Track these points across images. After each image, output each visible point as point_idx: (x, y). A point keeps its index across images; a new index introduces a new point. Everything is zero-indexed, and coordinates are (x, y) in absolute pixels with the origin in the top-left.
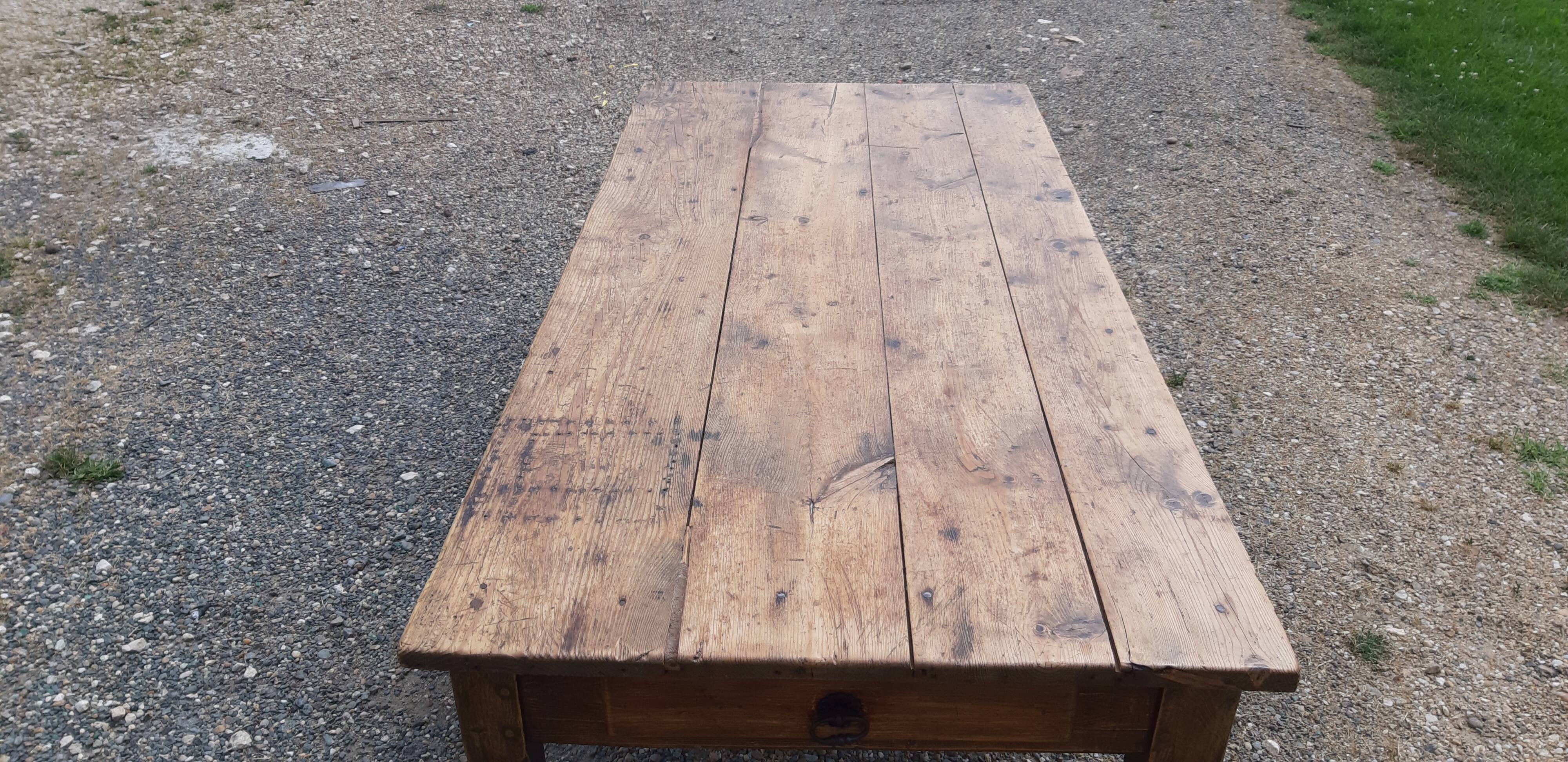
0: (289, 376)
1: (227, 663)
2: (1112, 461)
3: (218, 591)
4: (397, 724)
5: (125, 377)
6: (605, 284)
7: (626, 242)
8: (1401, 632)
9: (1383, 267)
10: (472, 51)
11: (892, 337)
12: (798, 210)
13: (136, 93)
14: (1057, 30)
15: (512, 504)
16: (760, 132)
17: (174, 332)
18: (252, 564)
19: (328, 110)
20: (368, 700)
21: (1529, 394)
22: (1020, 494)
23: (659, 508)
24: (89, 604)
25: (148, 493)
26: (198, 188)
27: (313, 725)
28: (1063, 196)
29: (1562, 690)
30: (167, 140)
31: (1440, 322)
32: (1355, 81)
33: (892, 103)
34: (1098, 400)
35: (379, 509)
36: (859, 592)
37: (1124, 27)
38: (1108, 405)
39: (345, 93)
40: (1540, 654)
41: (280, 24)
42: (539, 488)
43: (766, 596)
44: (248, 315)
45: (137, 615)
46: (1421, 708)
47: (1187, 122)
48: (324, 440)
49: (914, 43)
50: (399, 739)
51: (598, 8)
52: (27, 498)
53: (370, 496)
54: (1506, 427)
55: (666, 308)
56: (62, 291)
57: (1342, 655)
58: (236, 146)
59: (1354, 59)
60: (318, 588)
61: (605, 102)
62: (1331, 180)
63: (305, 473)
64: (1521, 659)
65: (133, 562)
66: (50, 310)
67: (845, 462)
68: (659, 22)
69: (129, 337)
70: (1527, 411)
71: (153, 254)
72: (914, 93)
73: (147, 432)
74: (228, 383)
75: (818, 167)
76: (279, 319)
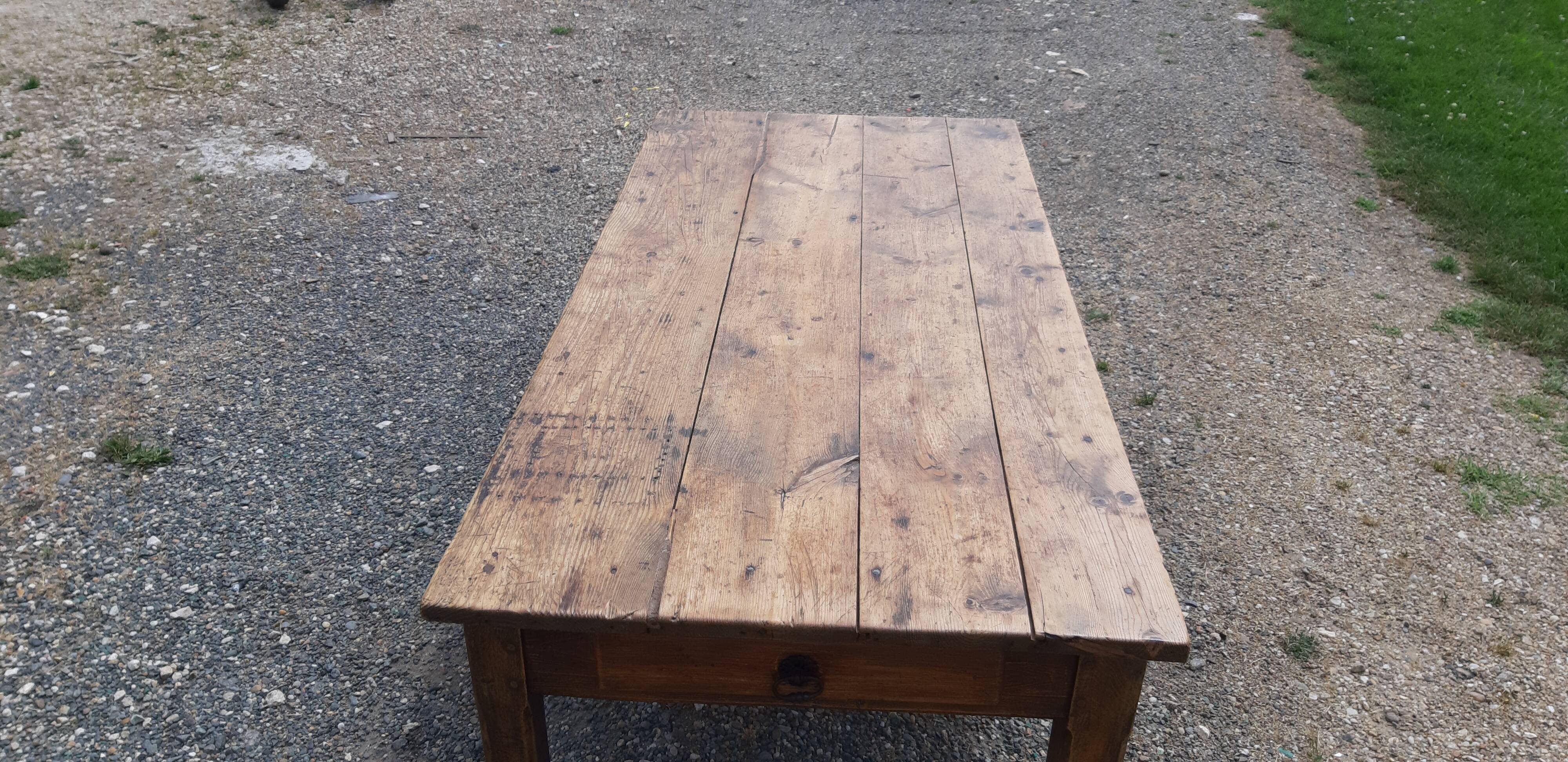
0: (324, 374)
1: (264, 631)
2: (1050, 464)
3: (257, 567)
4: (414, 688)
5: (174, 371)
6: (613, 296)
7: (634, 259)
8: (1332, 634)
9: (1354, 299)
10: (503, 71)
11: (868, 350)
12: (793, 232)
13: (184, 104)
14: (1063, 62)
15: (522, 486)
16: (763, 159)
17: (219, 332)
18: (288, 544)
19: (365, 125)
20: (389, 667)
21: (1479, 422)
22: (966, 490)
23: (649, 493)
24: (140, 576)
25: (194, 477)
26: (243, 196)
27: (340, 687)
28: (1036, 226)
29: (1476, 691)
30: (213, 150)
31: (1402, 352)
32: (1348, 118)
33: (888, 135)
34: (1044, 411)
35: (404, 498)
36: (818, 567)
37: (1129, 62)
38: (1052, 415)
39: (381, 109)
40: (1459, 658)
41: (322, 40)
42: (546, 473)
43: (737, 570)
44: (288, 317)
45: (184, 587)
46: (1343, 703)
47: (1182, 155)
48: (355, 434)
49: (925, 72)
50: (416, 702)
51: (625, 32)
52: (84, 479)
53: (396, 486)
54: (1453, 451)
55: (667, 319)
56: (115, 291)
57: (1275, 653)
58: (278, 157)
59: (1349, 98)
60: (347, 567)
61: (627, 123)
62: (1313, 214)
63: (337, 463)
64: (1441, 662)
65: (181, 539)
66: (104, 309)
67: (815, 459)
68: (682, 46)
69: (177, 335)
70: (1474, 438)
71: (200, 258)
72: (909, 126)
73: (194, 423)
74: (268, 380)
75: (813, 193)
76: (315, 322)
